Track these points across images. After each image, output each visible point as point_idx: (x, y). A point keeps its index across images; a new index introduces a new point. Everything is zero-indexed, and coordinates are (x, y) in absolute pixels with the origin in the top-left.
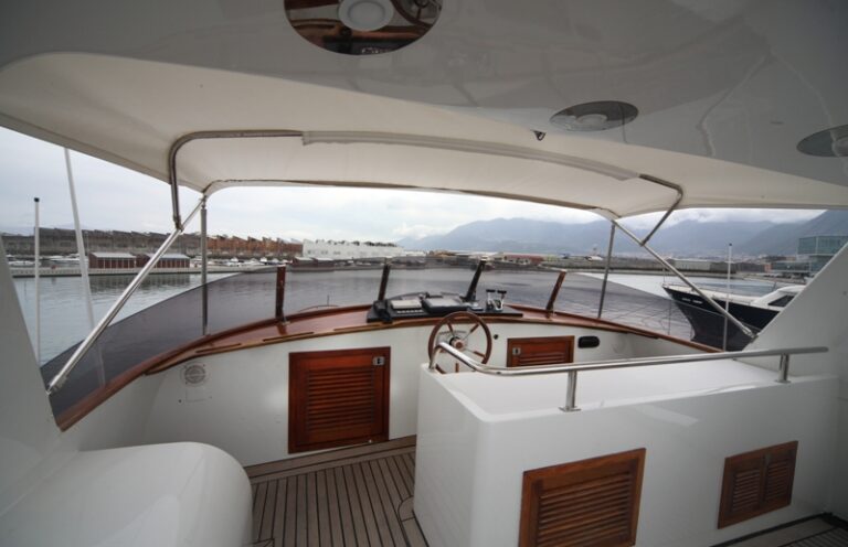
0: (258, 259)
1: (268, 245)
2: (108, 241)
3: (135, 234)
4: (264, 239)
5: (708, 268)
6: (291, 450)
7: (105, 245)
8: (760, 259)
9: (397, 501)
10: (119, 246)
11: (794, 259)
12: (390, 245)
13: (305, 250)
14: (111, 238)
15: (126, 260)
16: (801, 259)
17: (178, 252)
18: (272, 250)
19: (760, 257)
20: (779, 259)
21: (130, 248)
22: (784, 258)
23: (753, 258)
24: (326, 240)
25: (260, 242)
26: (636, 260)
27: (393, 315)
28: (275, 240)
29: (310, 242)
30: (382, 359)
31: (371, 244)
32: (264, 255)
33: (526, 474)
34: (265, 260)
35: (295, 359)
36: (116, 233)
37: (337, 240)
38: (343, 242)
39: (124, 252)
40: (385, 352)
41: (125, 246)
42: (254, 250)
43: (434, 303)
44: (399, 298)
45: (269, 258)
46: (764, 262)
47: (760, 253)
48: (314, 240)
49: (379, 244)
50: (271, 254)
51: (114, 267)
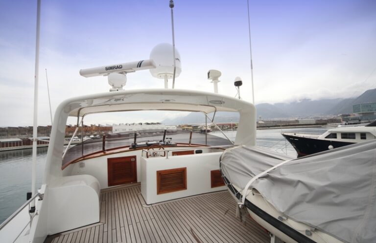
0: (89, 136)
1: (94, 128)
2: (5, 133)
3: (21, 128)
4: (92, 125)
5: (314, 123)
6: (109, 186)
7: (3, 135)
8: (339, 116)
9: (137, 192)
10: (11, 135)
11: (354, 115)
12: (158, 123)
13: (114, 130)
14: (7, 131)
15: (17, 142)
16: (357, 115)
17: (45, 136)
18: (96, 131)
19: (339, 115)
20: (347, 116)
21: (17, 136)
22: (350, 115)
23: (336, 116)
24: (125, 124)
25: (89, 127)
26: (280, 122)
27: (137, 146)
28: (98, 125)
29: (116, 125)
30: (134, 159)
31: (148, 124)
32: (92, 134)
33: (158, 172)
34: (92, 136)
35: (109, 160)
36: (10, 128)
37: (130, 123)
38: (133, 124)
39: (14, 138)
40: (135, 157)
41: (15, 135)
42: (86, 131)
43: (149, 143)
44: (140, 142)
45: (95, 135)
46: (341, 118)
47: (339, 114)
48: (118, 124)
49: (152, 124)
50: (96, 133)
51: (10, 146)
